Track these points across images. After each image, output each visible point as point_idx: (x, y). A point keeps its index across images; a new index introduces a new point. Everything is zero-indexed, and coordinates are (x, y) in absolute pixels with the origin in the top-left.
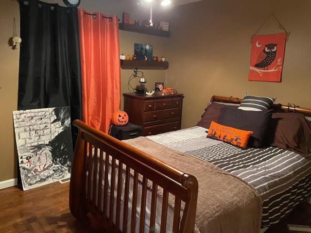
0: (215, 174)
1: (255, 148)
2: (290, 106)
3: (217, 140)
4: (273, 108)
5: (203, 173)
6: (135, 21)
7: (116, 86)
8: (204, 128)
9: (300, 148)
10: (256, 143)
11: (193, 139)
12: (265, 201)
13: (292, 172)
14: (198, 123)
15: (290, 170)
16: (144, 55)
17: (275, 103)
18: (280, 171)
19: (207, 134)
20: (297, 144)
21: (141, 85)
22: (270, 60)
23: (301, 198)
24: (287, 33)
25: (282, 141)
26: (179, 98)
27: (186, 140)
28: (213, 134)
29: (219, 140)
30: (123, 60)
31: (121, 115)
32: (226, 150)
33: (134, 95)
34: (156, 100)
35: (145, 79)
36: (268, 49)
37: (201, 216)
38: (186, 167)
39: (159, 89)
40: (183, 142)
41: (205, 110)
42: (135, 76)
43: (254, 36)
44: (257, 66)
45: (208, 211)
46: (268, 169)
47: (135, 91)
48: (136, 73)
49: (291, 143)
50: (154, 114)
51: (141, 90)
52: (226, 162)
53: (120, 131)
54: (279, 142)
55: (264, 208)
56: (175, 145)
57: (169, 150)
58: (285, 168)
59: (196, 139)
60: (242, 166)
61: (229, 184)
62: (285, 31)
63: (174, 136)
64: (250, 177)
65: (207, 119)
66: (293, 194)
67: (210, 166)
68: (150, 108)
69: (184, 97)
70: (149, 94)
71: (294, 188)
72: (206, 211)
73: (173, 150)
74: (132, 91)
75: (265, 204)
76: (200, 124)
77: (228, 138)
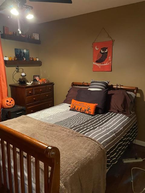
0: (74, 138)
1: (100, 114)
2: (118, 86)
3: (76, 111)
4: (108, 87)
5: (66, 138)
6: (14, 32)
7: (3, 80)
8: (68, 104)
9: (125, 111)
10: (100, 111)
11: (61, 113)
12: (107, 151)
13: (122, 127)
14: (64, 101)
15: (120, 126)
16: (23, 57)
17: (110, 84)
18: (115, 128)
19: (70, 108)
20: (123, 109)
21: (23, 77)
22: (104, 58)
23: (129, 142)
24: (112, 40)
25: (115, 108)
26: (51, 85)
27: (56, 114)
28: (74, 107)
29: (77, 111)
30: (6, 60)
31: (8, 100)
32: (82, 118)
33: (18, 85)
34: (34, 88)
35: (25, 73)
36: (103, 51)
37: (64, 174)
38: (54, 135)
39: (36, 80)
40: (54, 116)
41: (68, 92)
42: (18, 72)
43: (94, 43)
44: (97, 62)
45: (70, 168)
46: (108, 127)
47: (18, 82)
48: (18, 70)
49: (120, 109)
50: (34, 97)
51: (23, 82)
52: (82, 126)
53: (9, 112)
54: (113, 109)
55: (107, 156)
56: (48, 119)
57: (43, 123)
58: (118, 126)
59: (62, 112)
60: (92, 128)
61: (84, 143)
62: (112, 39)
63: (48, 112)
64: (98, 136)
65: (69, 98)
66: (124, 141)
67: (72, 131)
68: (31, 93)
69: (54, 84)
70: (29, 84)
71: (124, 137)
72: (68, 169)
73: (46, 123)
74: (16, 82)
75: (108, 153)
76: (65, 102)
77: (83, 109)
